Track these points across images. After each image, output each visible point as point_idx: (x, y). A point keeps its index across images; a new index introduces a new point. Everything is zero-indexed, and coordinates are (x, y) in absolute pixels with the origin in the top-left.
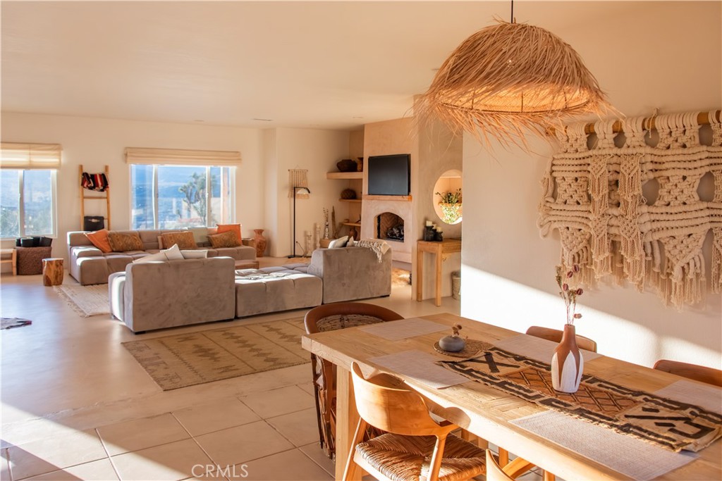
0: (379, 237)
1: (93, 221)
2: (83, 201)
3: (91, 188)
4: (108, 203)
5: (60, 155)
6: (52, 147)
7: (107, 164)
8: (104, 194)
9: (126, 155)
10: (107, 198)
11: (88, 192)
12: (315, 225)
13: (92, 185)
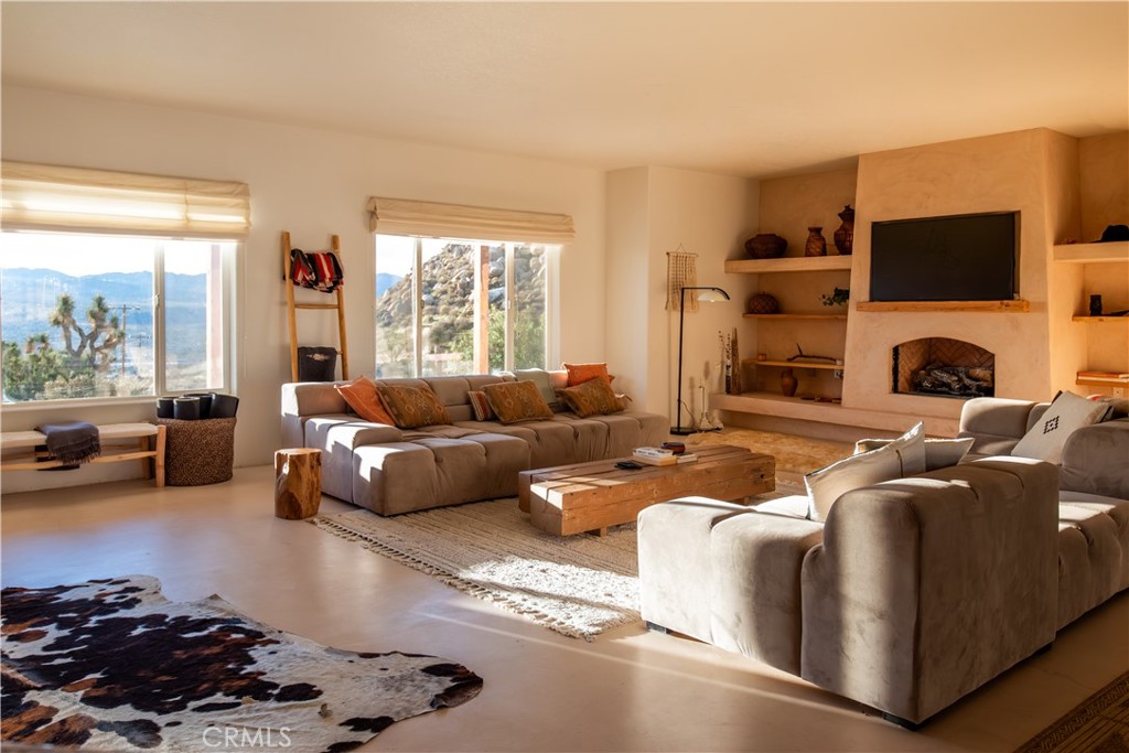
0: (895, 390)
1: (317, 357)
2: (294, 312)
3: (310, 285)
4: (341, 317)
5: (247, 207)
6: (230, 188)
7: (337, 234)
8: (332, 298)
9: (373, 214)
10: (339, 307)
11: (303, 295)
12: (707, 365)
13: (314, 277)
